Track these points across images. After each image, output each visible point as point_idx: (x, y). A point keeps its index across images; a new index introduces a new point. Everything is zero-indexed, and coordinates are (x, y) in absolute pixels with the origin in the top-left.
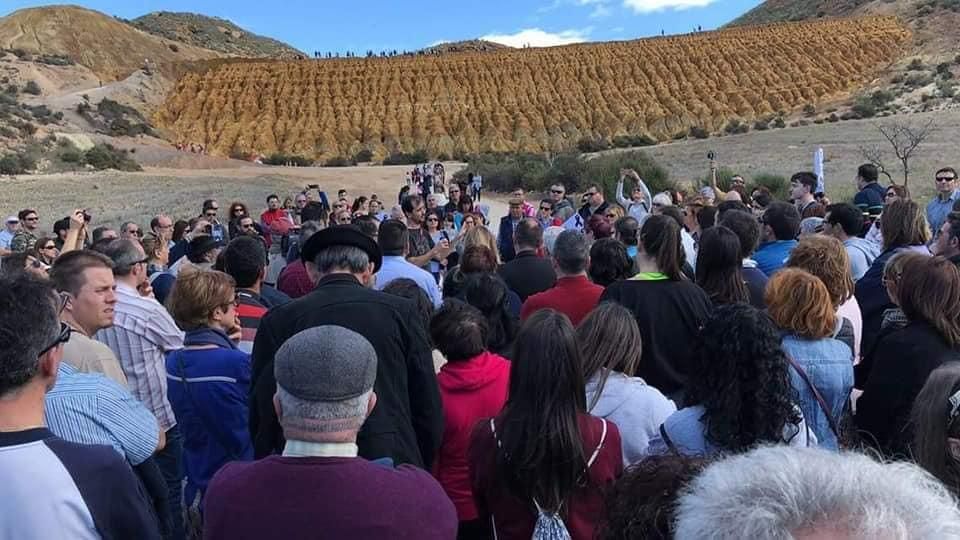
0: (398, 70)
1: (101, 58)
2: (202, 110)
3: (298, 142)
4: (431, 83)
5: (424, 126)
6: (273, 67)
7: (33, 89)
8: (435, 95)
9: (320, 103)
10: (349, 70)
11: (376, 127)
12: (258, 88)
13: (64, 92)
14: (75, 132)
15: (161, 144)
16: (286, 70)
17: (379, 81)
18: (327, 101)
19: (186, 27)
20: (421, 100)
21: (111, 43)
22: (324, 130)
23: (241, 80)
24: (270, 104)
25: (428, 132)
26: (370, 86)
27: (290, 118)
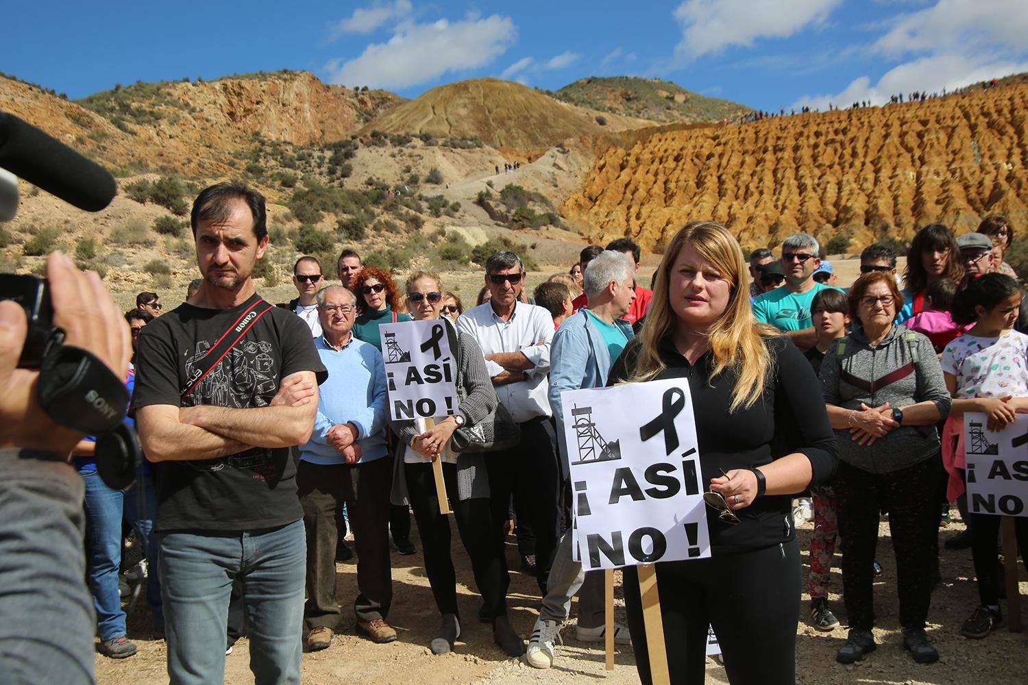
0: (897, 123)
1: (513, 138)
2: (624, 193)
3: (744, 230)
4: (950, 137)
5: (935, 198)
6: (720, 132)
7: (435, 178)
8: (955, 153)
9: (779, 175)
10: (823, 128)
11: (859, 205)
12: (696, 160)
13: (469, 179)
14: (470, 224)
15: (569, 238)
16: (737, 135)
17: (867, 140)
18: (790, 174)
19: (618, 93)
20: (930, 163)
21: (526, 118)
22: (782, 213)
23: (675, 153)
24: (711, 182)
25: (940, 207)
26: (854, 149)
27: (737, 198)
